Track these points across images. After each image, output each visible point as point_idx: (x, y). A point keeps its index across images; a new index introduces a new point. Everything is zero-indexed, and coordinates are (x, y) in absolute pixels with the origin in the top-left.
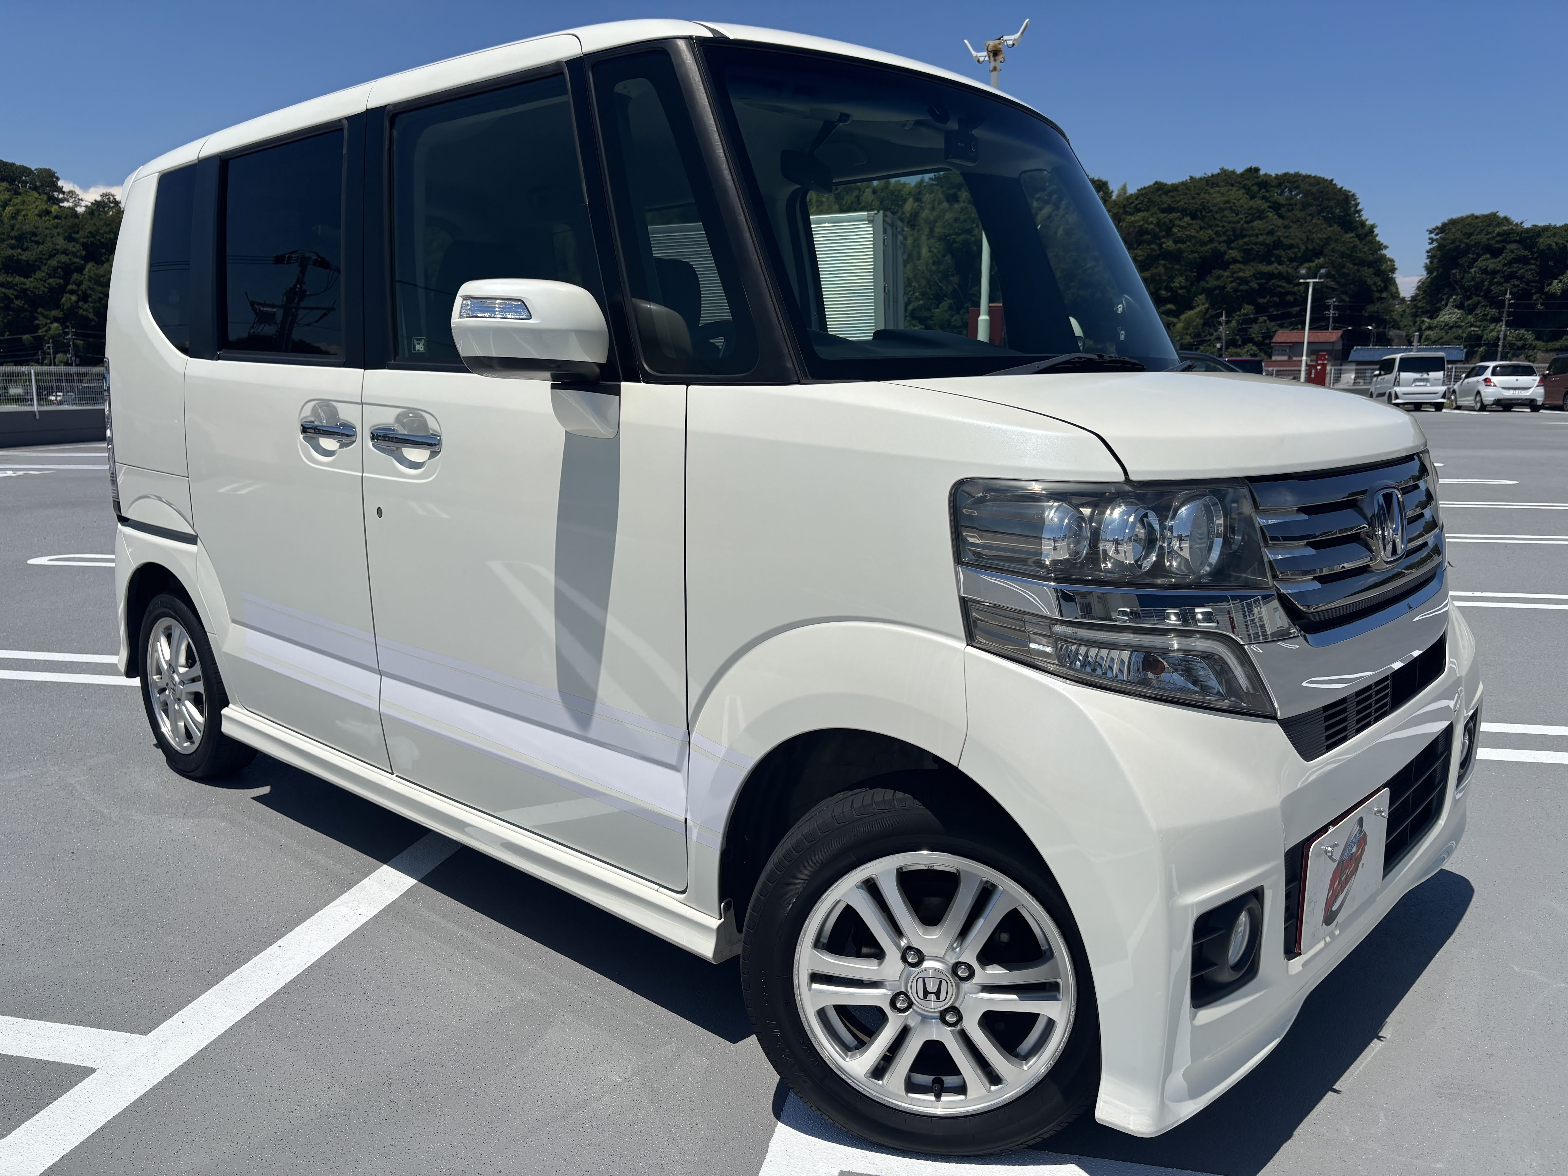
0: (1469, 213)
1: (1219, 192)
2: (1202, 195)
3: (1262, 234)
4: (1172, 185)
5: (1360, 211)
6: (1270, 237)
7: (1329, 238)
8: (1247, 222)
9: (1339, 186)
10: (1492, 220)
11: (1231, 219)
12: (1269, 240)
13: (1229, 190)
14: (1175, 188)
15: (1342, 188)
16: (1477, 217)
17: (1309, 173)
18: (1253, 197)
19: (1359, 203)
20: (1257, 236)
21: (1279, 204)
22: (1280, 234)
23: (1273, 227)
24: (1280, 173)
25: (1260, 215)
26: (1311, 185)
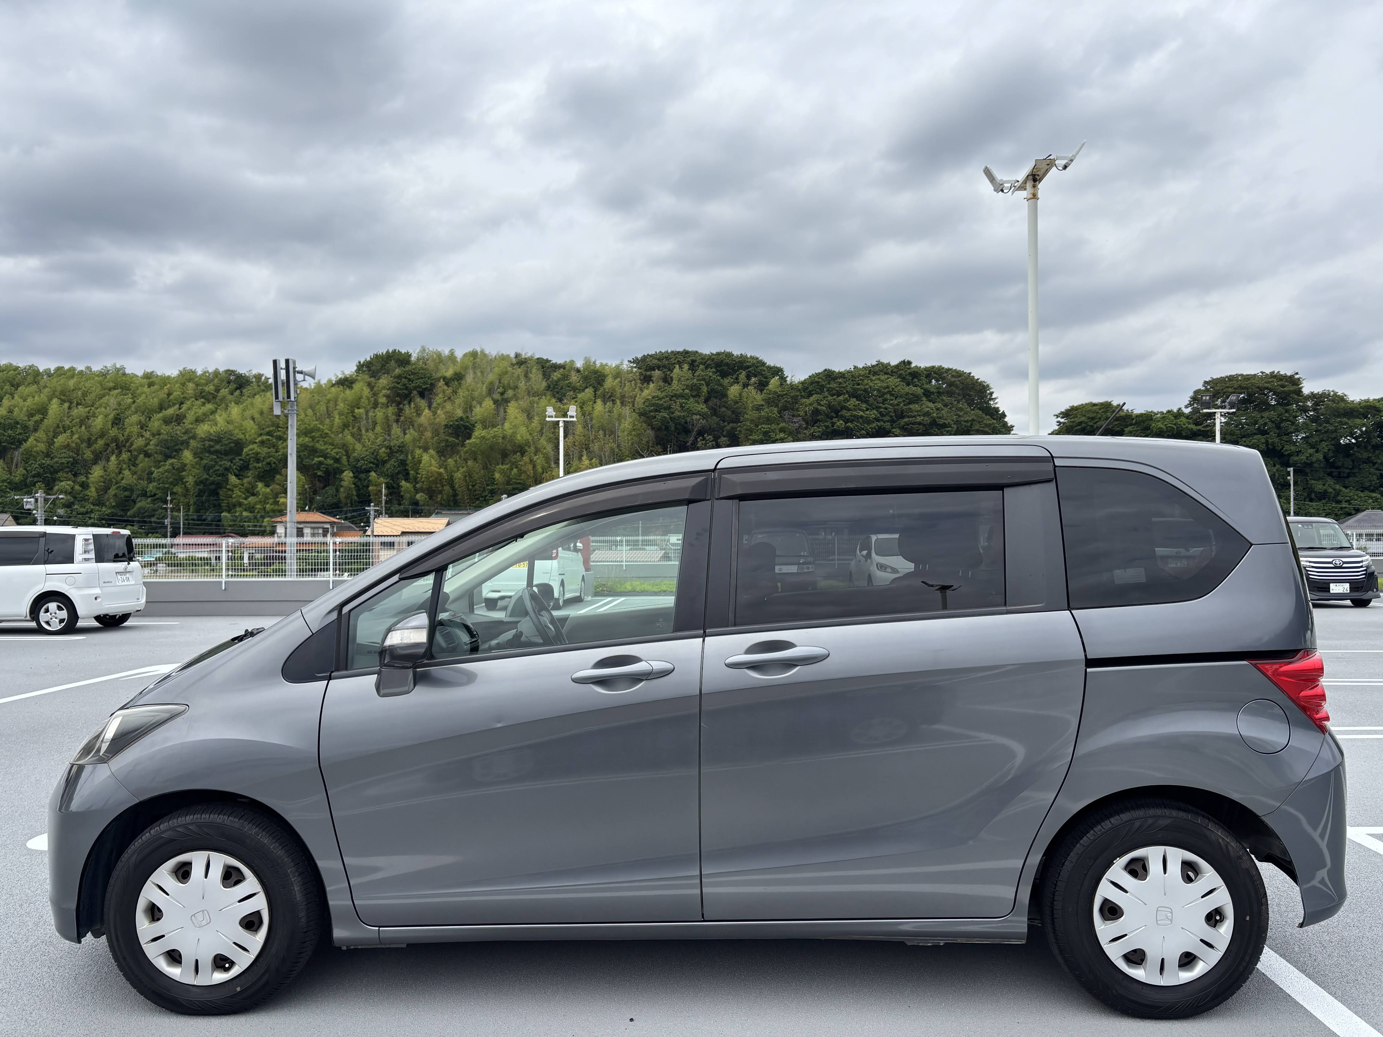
0: (1087, 402)
1: (879, 379)
2: (866, 381)
3: (919, 415)
4: (840, 373)
5: (995, 399)
6: (926, 418)
7: (973, 420)
8: (905, 405)
9: (976, 378)
10: (1107, 406)
11: (892, 402)
12: (927, 420)
13: (888, 378)
14: (842, 375)
15: (978, 379)
16: (1095, 405)
17: (951, 367)
18: (908, 384)
19: (993, 393)
20: (914, 416)
21: (929, 391)
22: (935, 415)
23: (928, 409)
24: (928, 365)
25: (915, 399)
26: (953, 376)
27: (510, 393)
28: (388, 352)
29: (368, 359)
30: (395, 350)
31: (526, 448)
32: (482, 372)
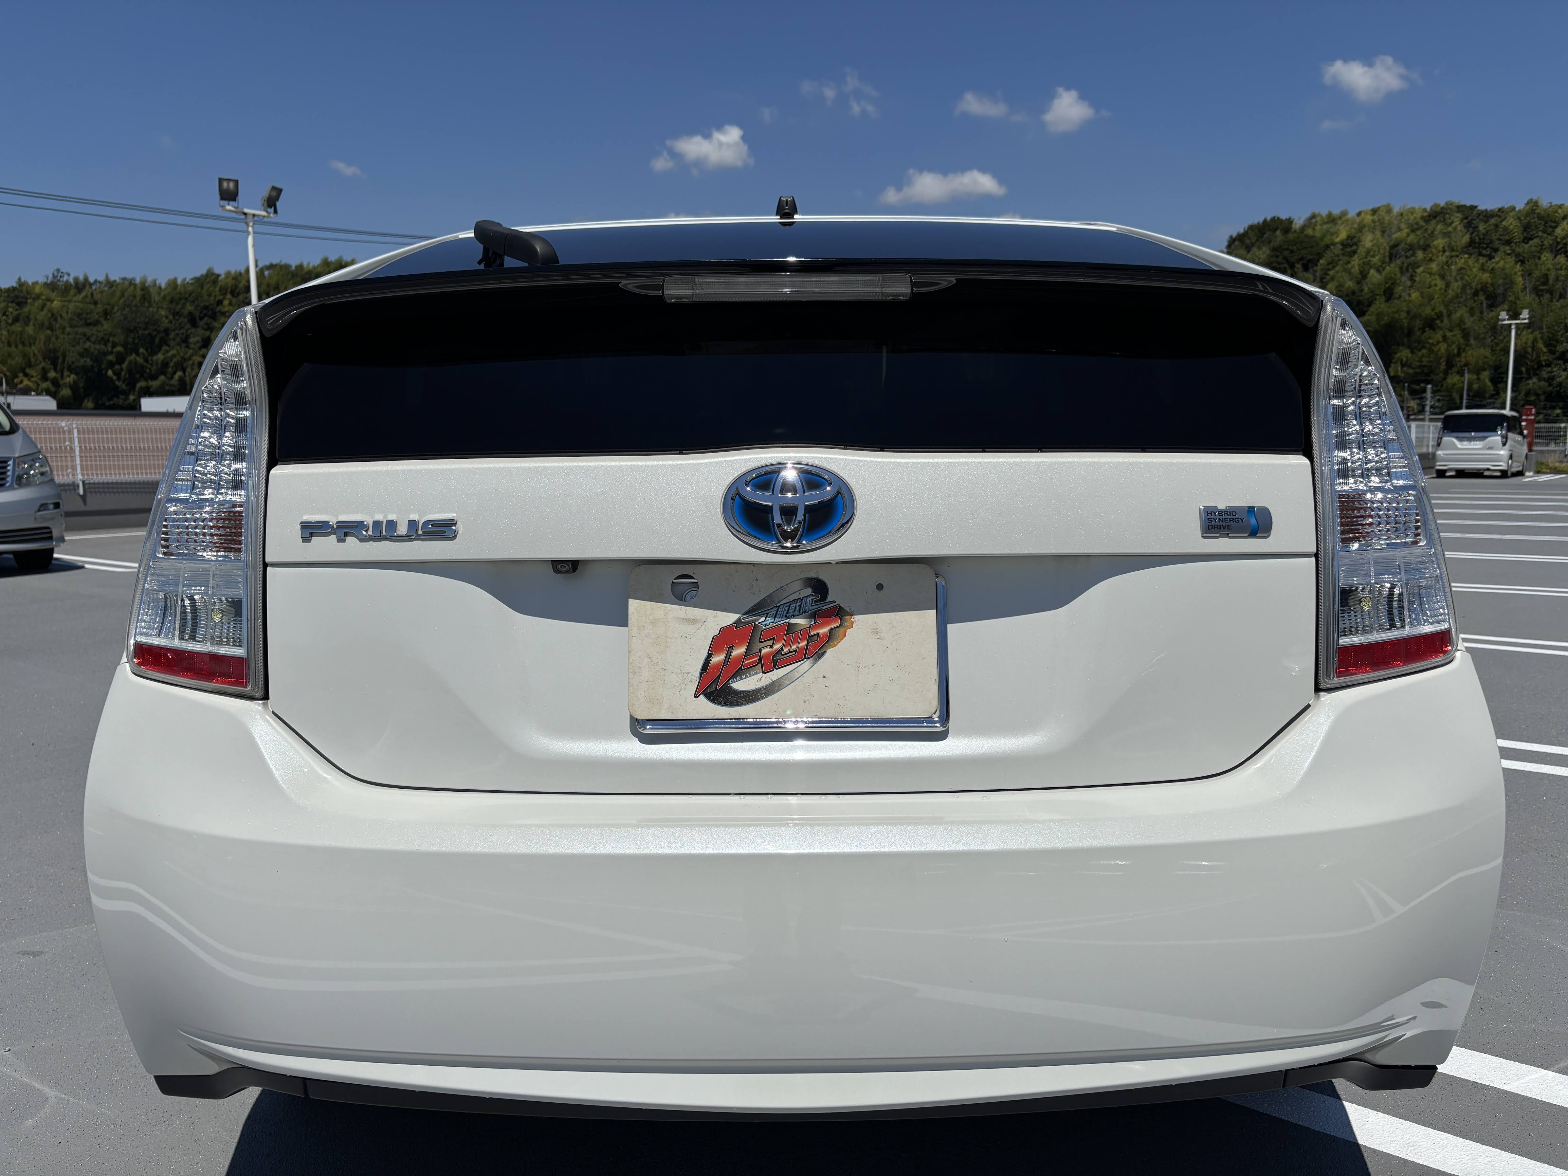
27: (1420, 255)
28: (1265, 221)
29: (1242, 231)
30: (1275, 217)
31: (1438, 322)
32: (1383, 232)
